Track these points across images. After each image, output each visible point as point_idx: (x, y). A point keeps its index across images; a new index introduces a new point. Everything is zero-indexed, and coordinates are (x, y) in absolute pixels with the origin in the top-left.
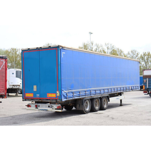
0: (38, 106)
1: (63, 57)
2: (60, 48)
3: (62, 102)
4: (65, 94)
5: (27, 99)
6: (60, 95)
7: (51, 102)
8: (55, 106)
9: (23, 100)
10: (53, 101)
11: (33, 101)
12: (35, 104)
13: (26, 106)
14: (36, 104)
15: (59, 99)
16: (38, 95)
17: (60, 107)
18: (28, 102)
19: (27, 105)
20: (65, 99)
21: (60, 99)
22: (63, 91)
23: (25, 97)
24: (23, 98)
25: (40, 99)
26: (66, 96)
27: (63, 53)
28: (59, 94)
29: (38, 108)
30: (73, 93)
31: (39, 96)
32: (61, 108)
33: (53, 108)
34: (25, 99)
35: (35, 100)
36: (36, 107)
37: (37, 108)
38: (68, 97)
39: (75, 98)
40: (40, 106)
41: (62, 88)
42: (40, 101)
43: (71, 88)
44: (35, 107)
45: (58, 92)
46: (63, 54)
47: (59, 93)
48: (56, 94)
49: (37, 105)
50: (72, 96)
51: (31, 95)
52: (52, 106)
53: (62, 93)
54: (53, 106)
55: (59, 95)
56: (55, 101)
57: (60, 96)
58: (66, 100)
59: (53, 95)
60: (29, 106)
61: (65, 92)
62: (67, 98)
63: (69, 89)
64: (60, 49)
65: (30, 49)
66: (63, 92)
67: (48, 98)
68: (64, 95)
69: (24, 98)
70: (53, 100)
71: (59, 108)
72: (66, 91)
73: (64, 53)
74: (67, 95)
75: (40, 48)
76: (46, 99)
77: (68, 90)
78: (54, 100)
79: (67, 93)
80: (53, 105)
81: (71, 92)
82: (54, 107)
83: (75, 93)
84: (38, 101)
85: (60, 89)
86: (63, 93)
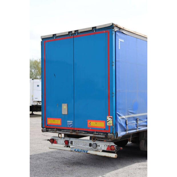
0: (70, 143)
1: (119, 48)
2: (116, 29)
3: (118, 138)
4: (123, 122)
5: (50, 130)
6: (114, 124)
7: (96, 137)
8: (103, 146)
9: (43, 131)
10: (99, 136)
11: (61, 134)
12: (64, 138)
13: (48, 140)
14: (67, 139)
15: (111, 132)
16: (70, 122)
17: (113, 148)
18: (51, 135)
19: (51, 139)
20: (122, 131)
21: (114, 132)
22: (120, 116)
23: (46, 125)
24: (42, 127)
25: (73, 129)
26: (124, 125)
27: (120, 40)
28: (111, 122)
29: (70, 147)
30: (137, 120)
31: (71, 125)
32: (114, 151)
33: (98, 148)
34: (46, 129)
35: (65, 131)
36: (66, 144)
37: (67, 147)
38: (128, 128)
39: (139, 128)
40: (73, 143)
41: (117, 110)
42: (73, 133)
43: (133, 110)
44: (64, 143)
45: (109, 118)
46: (119, 42)
47: (113, 121)
48: (106, 121)
49: (68, 141)
50: (135, 126)
51: (57, 122)
52: (96, 144)
53: (118, 120)
54: (98, 145)
55: (112, 125)
56: (104, 136)
57: (114, 127)
58: (124, 133)
59: (100, 125)
60: (53, 141)
61: (123, 119)
62: (126, 131)
63: (130, 111)
64: (115, 32)
65: (57, 35)
66: (119, 118)
67: (89, 129)
68: (121, 125)
69: (44, 126)
70: (100, 134)
71: (111, 149)
72: (124, 117)
73: (123, 41)
74: (126, 125)
75: (75, 31)
76: (86, 132)
77: (129, 115)
78: (102, 134)
79: (126, 121)
80: (98, 143)
81: (133, 117)
82: (100, 147)
83: (139, 120)
84: (69, 133)
85: (114, 112)
86: (120, 120)
